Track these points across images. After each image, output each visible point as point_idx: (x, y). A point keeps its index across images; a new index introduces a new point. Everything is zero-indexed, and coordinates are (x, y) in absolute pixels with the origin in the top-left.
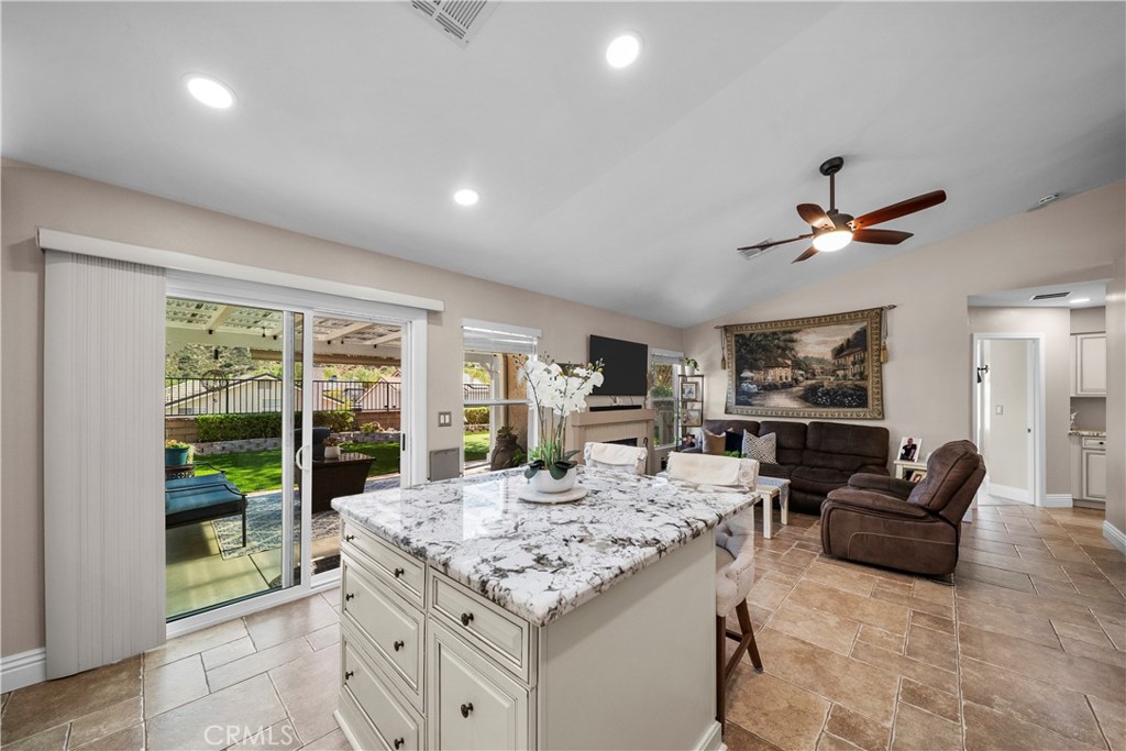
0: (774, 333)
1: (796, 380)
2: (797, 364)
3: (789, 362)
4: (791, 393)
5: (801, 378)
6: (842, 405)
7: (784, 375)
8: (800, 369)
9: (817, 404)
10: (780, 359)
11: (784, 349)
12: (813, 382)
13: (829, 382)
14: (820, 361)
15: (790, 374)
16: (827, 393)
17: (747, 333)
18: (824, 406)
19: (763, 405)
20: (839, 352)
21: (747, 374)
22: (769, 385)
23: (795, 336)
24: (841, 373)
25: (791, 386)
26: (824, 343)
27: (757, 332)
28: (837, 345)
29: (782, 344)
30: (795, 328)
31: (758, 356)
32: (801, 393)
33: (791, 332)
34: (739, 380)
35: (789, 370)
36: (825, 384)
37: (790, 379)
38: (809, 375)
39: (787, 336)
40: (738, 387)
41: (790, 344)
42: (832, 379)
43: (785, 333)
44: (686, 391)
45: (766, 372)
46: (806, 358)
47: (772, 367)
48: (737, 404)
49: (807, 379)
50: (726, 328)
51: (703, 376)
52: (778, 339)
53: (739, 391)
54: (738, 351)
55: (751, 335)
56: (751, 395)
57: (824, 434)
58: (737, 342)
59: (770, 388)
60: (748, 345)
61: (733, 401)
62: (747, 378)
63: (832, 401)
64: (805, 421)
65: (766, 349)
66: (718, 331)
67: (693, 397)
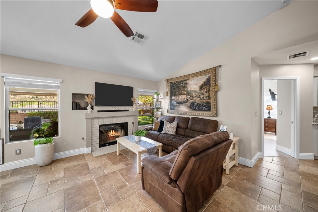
0: (181, 81)
1: (188, 100)
2: (188, 93)
3: (185, 92)
4: (186, 105)
5: (189, 99)
6: (202, 110)
7: (184, 98)
8: (189, 95)
9: (194, 110)
10: (183, 91)
11: (184, 87)
12: (193, 100)
13: (198, 100)
14: (195, 92)
15: (186, 97)
16: (197, 105)
17: (173, 82)
18: (196, 110)
19: (178, 110)
20: (201, 88)
21: (173, 98)
22: (180, 102)
23: (187, 82)
24: (202, 96)
25: (186, 102)
26: (196, 84)
27: (176, 81)
28: (200, 84)
29: (183, 85)
30: (187, 79)
31: (177, 90)
32: (189, 105)
33: (186, 80)
34: (171, 100)
35: (185, 95)
36: (197, 101)
37: (186, 100)
38: (191, 98)
39: (185, 82)
40: (171, 103)
41: (186, 85)
42: (199, 99)
43: (184, 81)
44: (157, 105)
45: (179, 97)
46: (191, 90)
47: (181, 95)
48: (171, 109)
49: (191, 99)
50: (168, 80)
51: (162, 99)
52: (182, 83)
53: (171, 105)
54: (171, 89)
55: (175, 82)
56: (174, 106)
57: (194, 122)
58: (171, 85)
59: (180, 103)
60: (174, 87)
61: (169, 108)
62: (173, 99)
63: (199, 108)
64: (190, 117)
65: (179, 88)
66: (166, 82)
67: (159, 107)
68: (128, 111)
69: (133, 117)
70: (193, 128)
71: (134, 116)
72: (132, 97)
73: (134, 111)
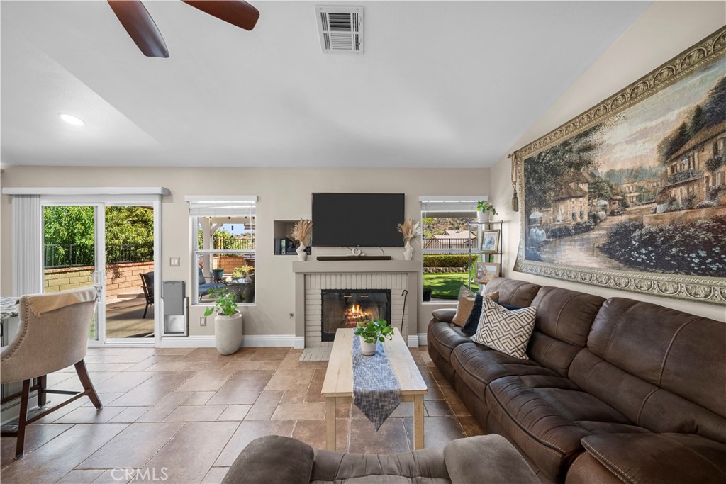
0: (565, 144)
1: (595, 218)
2: (597, 190)
3: (585, 187)
4: (588, 241)
5: (602, 214)
6: (682, 266)
7: (577, 211)
8: (601, 196)
9: (630, 263)
10: (572, 185)
11: (578, 166)
12: (624, 218)
13: (652, 217)
14: (636, 174)
15: (586, 209)
16: (650, 240)
17: (534, 154)
18: (644, 267)
19: (552, 261)
20: (676, 146)
21: (536, 214)
22: (560, 230)
23: (594, 138)
24: (680, 193)
25: (588, 229)
26: (644, 134)
27: (545, 149)
28: (670, 131)
29: (575, 158)
30: (592, 124)
31: (547, 185)
32: (603, 241)
33: (586, 134)
34: (529, 223)
35: (584, 200)
36: (646, 221)
37: (586, 217)
38: (615, 207)
39: (582, 143)
40: (527, 234)
41: (585, 155)
42: (660, 208)
43: (579, 136)
44: (487, 241)
45: (556, 210)
46: (610, 174)
47: (563, 199)
48: (526, 258)
49: (613, 214)
50: (516, 155)
51: (502, 223)
52: (571, 151)
53: (528, 240)
54: (527, 183)
55: (540, 155)
56: (540, 245)
57: (620, 325)
58: (526, 170)
59: (561, 234)
60: (536, 172)
61: (523, 254)
62: (535, 221)
63: (660, 258)
64: (608, 294)
65: (555, 172)
66: (510, 162)
67: (493, 248)
68: (388, 258)
69: (404, 277)
70: (611, 352)
71: (406, 273)
72: (402, 221)
73: (406, 259)
